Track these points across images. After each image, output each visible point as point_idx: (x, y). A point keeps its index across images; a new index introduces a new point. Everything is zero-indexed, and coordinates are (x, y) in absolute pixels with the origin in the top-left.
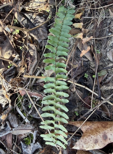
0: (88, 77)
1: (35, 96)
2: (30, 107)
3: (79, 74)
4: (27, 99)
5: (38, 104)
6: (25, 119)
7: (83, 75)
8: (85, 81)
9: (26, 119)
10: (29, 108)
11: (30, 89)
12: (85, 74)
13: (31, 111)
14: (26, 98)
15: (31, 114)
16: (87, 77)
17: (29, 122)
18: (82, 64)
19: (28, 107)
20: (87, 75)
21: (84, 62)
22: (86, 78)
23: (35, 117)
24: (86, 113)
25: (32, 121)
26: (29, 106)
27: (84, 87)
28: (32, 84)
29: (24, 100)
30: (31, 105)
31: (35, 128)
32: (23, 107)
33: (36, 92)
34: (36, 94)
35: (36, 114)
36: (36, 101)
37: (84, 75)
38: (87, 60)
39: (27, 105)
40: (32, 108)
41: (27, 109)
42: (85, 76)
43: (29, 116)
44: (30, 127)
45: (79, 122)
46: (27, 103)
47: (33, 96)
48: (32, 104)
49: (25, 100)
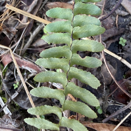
0: (126, 44)
1: (27, 68)
2: (16, 86)
3: (110, 35)
4: (12, 73)
5: (31, 84)
6: (4, 107)
7: (117, 39)
8: (120, 50)
9: (6, 107)
10: (15, 88)
11: (21, 56)
12: (121, 39)
13: (16, 94)
14: (11, 70)
15: (16, 99)
16: (123, 45)
17: (11, 114)
18: (117, 22)
19: (13, 87)
20: (125, 41)
21: (120, 18)
22: (121, 45)
23: (23, 107)
24: (116, 110)
25: (17, 113)
26: (14, 85)
27: (120, 58)
28: (25, 47)
29: (7, 74)
30: (18, 83)
31: (19, 128)
32: (4, 85)
33: (29, 60)
34: (30, 65)
35: (25, 100)
36: (29, 78)
37: (119, 41)
38: (126, 14)
39: (11, 83)
40: (18, 89)
41: (10, 90)
42: (120, 43)
43: (12, 103)
44: (11, 124)
45: (107, 125)
46: (13, 79)
47: (23, 67)
48: (20, 83)
49: (10, 74)
